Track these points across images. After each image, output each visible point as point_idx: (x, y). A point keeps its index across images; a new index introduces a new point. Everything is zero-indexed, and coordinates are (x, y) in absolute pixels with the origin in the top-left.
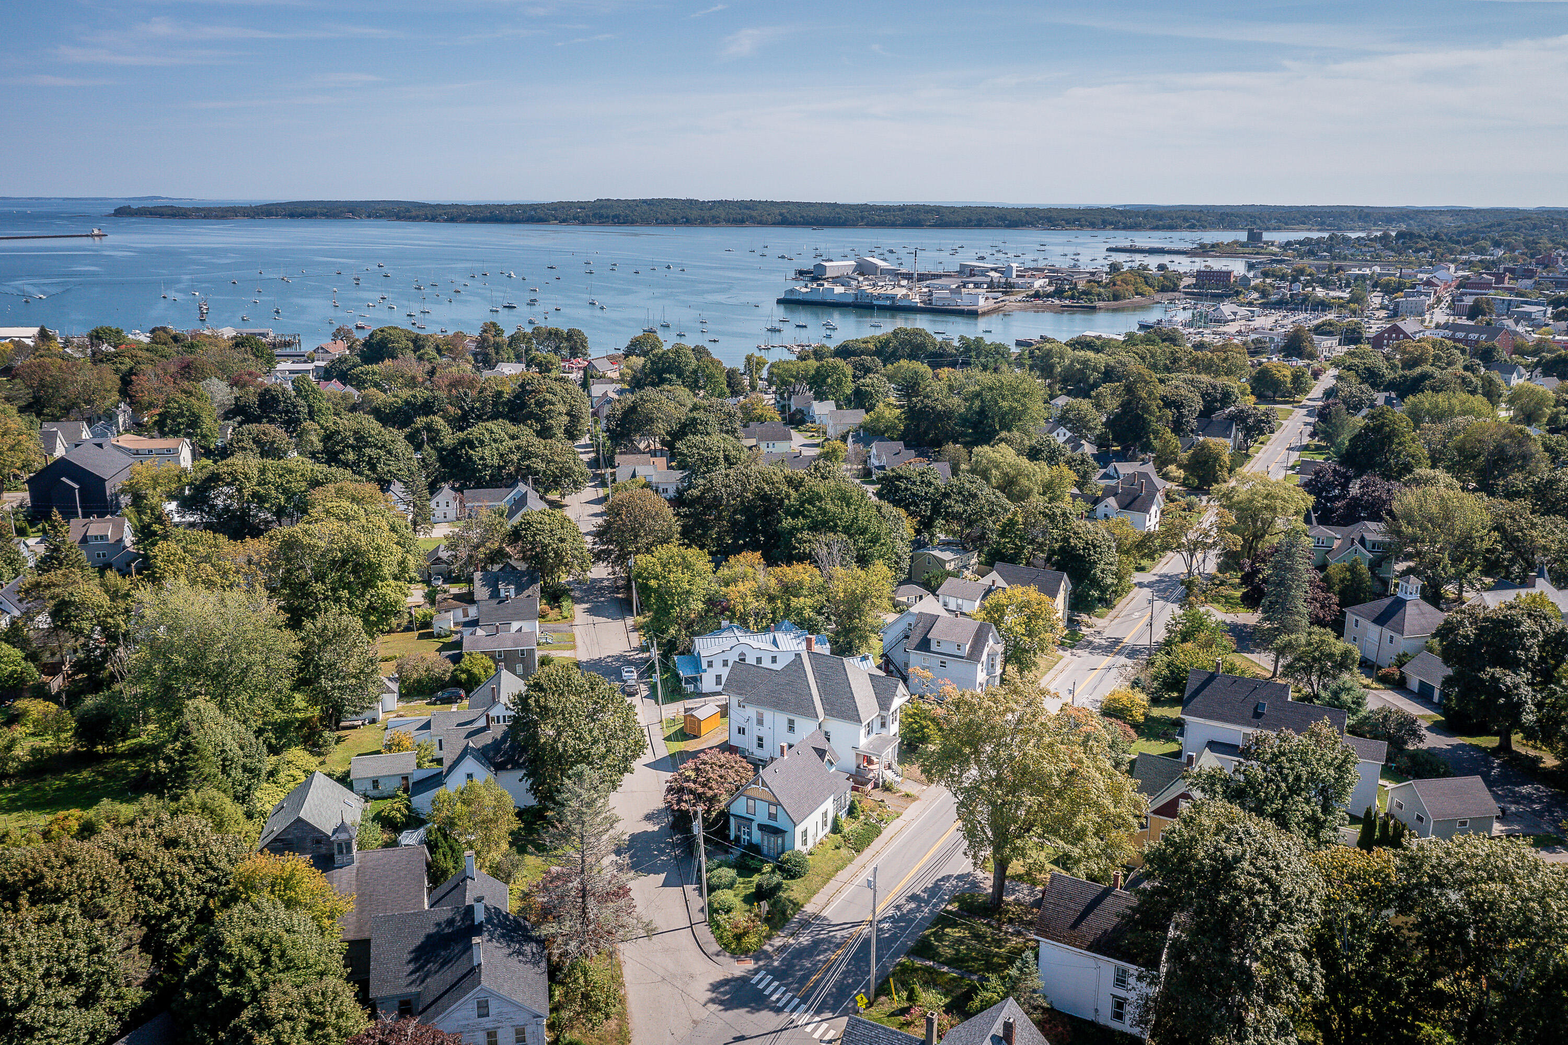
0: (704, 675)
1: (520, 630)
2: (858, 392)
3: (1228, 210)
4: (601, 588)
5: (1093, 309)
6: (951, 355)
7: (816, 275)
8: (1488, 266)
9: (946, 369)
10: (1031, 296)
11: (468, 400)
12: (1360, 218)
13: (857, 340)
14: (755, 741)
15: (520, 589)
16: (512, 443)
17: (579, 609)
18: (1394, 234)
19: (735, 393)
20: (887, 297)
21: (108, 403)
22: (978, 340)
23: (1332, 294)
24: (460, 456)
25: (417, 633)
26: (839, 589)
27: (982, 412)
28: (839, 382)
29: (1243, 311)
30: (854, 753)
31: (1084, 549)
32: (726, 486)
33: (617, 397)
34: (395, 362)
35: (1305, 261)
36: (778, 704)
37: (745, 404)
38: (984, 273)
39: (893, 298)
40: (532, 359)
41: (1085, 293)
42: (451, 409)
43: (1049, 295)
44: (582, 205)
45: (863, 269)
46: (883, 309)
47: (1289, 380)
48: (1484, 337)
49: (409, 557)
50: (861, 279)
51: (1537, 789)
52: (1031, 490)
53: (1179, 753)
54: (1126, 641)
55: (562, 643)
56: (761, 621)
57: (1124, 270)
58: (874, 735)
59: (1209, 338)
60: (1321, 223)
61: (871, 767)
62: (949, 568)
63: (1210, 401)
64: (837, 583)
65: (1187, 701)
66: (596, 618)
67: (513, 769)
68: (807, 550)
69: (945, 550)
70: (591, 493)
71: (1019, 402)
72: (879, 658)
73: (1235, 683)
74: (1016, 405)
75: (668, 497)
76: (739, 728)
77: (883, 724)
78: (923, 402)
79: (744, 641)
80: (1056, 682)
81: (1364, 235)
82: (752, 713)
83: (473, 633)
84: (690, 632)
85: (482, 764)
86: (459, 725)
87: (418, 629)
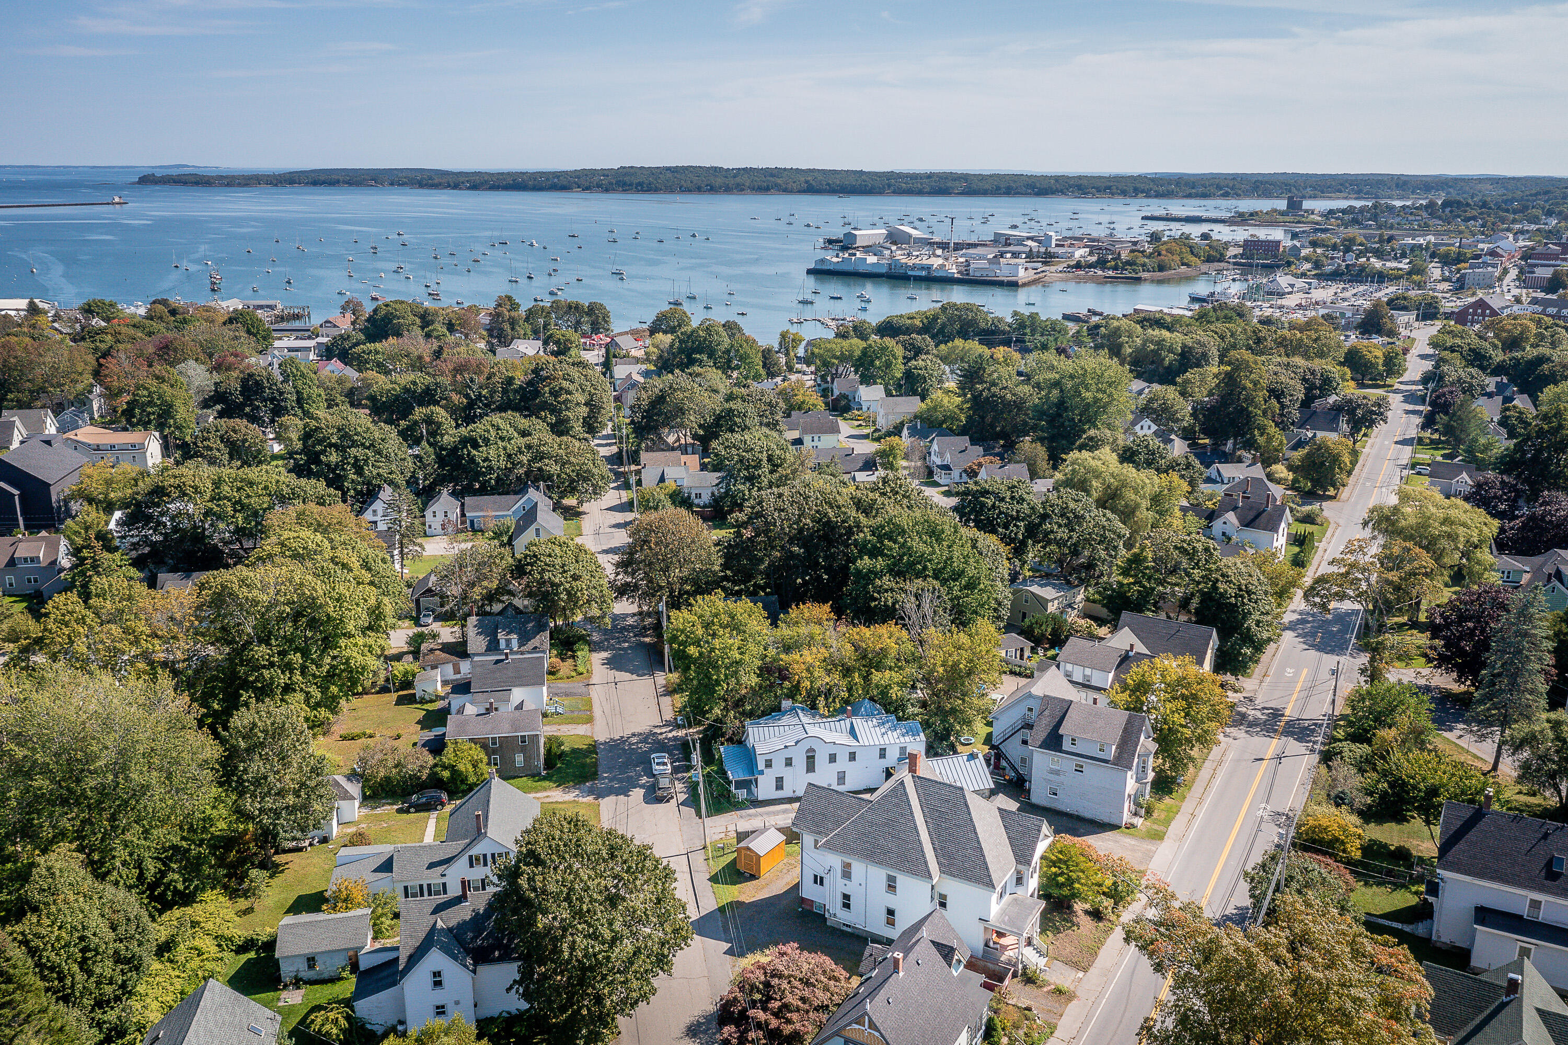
0: (760, 778)
1: (520, 707)
2: (908, 375)
4: (624, 629)
5: (1138, 280)
6: (1004, 332)
7: (845, 244)
8: (1551, 234)
9: (1001, 348)
10: (1072, 267)
11: (475, 387)
12: (1397, 186)
13: (901, 316)
14: (839, 900)
15: (524, 638)
16: (522, 441)
17: (598, 657)
18: (1439, 202)
19: (771, 375)
20: (923, 268)
21: (80, 387)
22: (1033, 316)
23: (1389, 264)
24: (462, 457)
25: (394, 696)
26: (936, 660)
27: (1061, 405)
28: (888, 365)
29: (1300, 283)
30: (981, 926)
31: (1236, 596)
32: (780, 510)
33: (642, 380)
34: (400, 341)
35: (1350, 229)
37: (785, 389)
38: (1020, 241)
39: (928, 268)
40: (551, 336)
41: (1128, 263)
42: (455, 398)
43: (1091, 266)
44: (605, 173)
45: (895, 238)
46: (918, 279)
47: (1381, 361)
49: (386, 600)
50: (894, 248)
52: (1137, 506)
53: (1423, 912)
54: (1287, 713)
55: (575, 714)
56: (834, 701)
57: (1165, 239)
58: (1007, 897)
59: (1268, 312)
60: (1359, 192)
61: (1003, 941)
62: (1052, 608)
63: (1309, 389)
64: (933, 653)
65: (1444, 849)
66: (618, 674)
67: (500, 960)
68: (890, 603)
69: (1046, 585)
70: (612, 497)
71: (1105, 392)
72: (986, 749)
73: (1513, 825)
74: (1100, 395)
75: (702, 504)
76: (816, 877)
77: (1019, 881)
78: (989, 390)
79: (813, 731)
80: (1217, 782)
81: (1409, 203)
82: (835, 861)
83: (461, 711)
84: (740, 713)
85: (455, 958)
86: (431, 866)
87: (397, 691)
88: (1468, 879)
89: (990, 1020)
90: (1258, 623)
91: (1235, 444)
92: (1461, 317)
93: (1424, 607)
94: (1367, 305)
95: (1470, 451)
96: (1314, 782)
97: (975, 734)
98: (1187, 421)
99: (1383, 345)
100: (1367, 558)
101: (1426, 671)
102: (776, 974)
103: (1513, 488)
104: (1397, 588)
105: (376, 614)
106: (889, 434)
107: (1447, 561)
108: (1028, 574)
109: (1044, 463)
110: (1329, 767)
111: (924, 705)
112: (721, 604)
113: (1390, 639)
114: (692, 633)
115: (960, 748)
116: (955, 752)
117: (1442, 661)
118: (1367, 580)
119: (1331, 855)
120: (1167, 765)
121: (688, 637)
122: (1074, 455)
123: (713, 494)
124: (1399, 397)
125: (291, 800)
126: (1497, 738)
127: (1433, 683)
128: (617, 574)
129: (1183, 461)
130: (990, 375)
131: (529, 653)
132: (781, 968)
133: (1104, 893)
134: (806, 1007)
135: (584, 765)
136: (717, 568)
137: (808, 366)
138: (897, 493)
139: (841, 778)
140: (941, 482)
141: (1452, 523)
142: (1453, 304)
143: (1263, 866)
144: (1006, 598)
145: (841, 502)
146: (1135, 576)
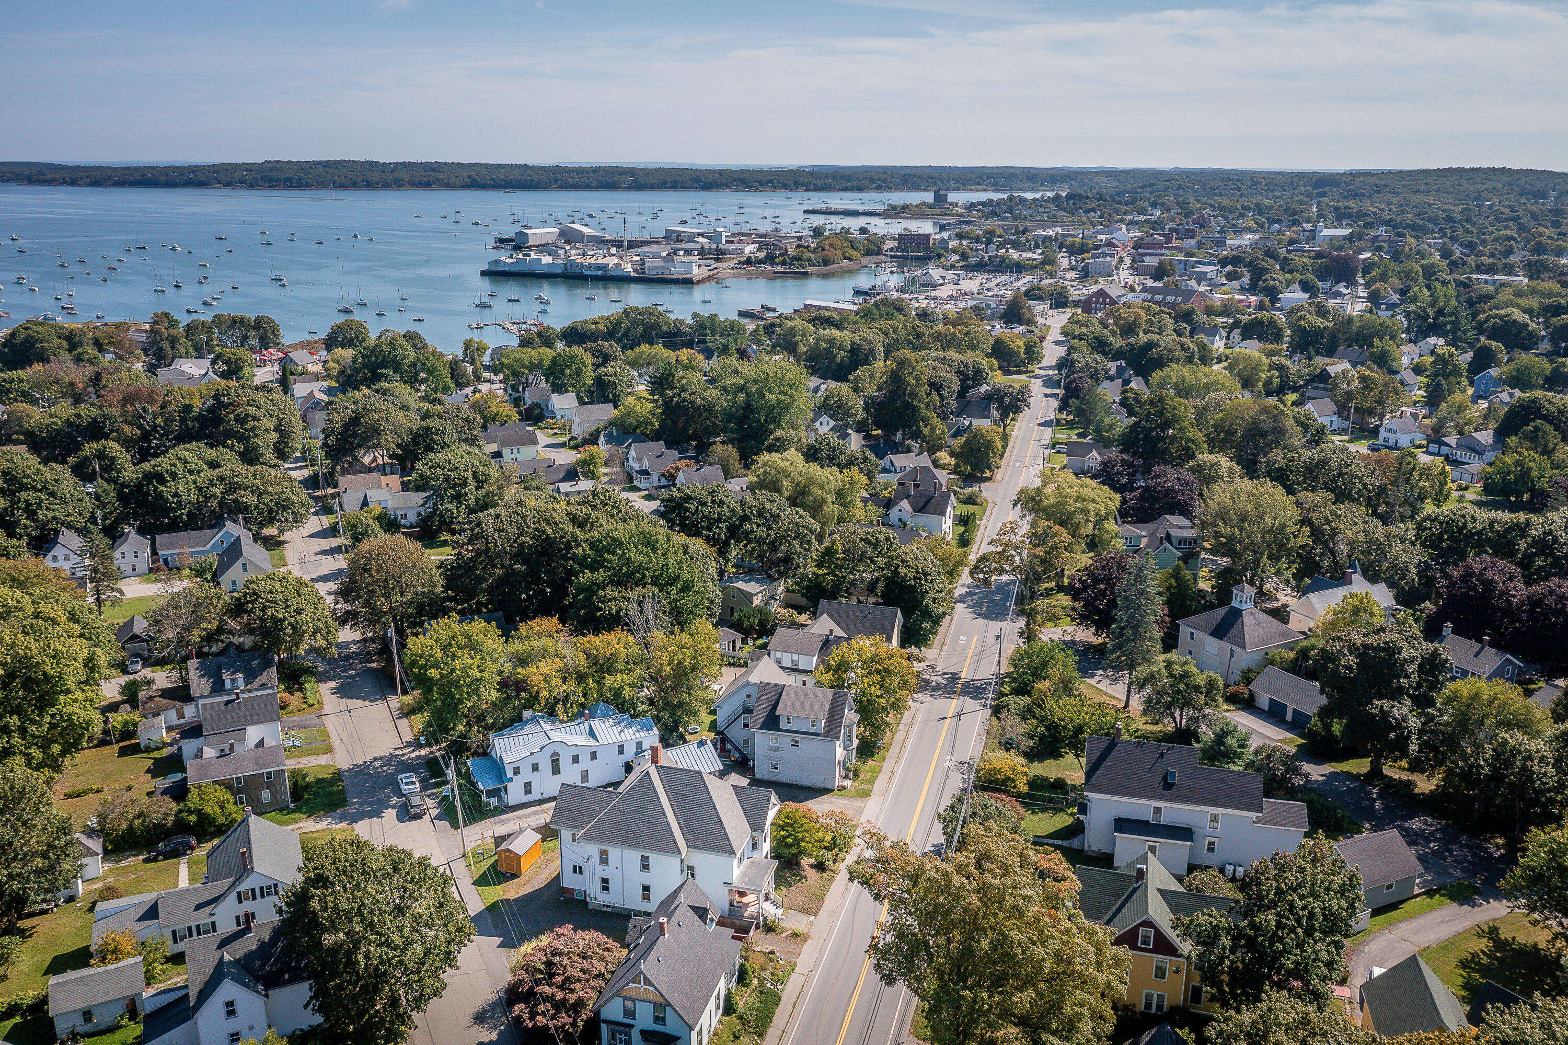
0: (510, 785)
1: (260, 744)
2: (599, 381)
3: (909, 172)
4: (348, 657)
5: (806, 274)
6: (686, 334)
7: (518, 244)
8: (1156, 225)
9: (685, 350)
10: (743, 263)
11: (149, 417)
12: (1028, 178)
13: (586, 321)
14: (599, 884)
15: (250, 676)
16: (212, 474)
17: (326, 688)
18: (1064, 194)
19: (461, 386)
20: (599, 267)
22: (713, 318)
23: (1025, 255)
24: (148, 494)
25: (116, 748)
26: (663, 661)
27: (748, 407)
28: (578, 373)
29: (950, 275)
30: (726, 889)
31: (915, 578)
32: (500, 531)
33: (325, 398)
34: (47, 366)
35: (990, 221)
36: (627, 839)
37: (477, 402)
38: (691, 238)
39: (604, 267)
40: (218, 354)
41: (795, 258)
42: (128, 429)
43: (760, 262)
44: (248, 167)
45: (569, 236)
46: (595, 278)
47: (1022, 350)
48: (1180, 299)
49: (99, 652)
50: (568, 247)
51: (1425, 822)
52: (824, 500)
53: (1077, 829)
54: (963, 675)
55: (314, 746)
56: (571, 706)
57: (827, 233)
58: (745, 861)
59: (924, 304)
60: (995, 184)
61: (745, 900)
62: (757, 601)
63: (964, 379)
64: (659, 653)
65: (1089, 774)
66: (349, 701)
67: (291, 981)
68: (614, 612)
69: (749, 581)
70: (314, 523)
71: (786, 394)
72: (712, 735)
73: (1138, 749)
74: (782, 397)
75: (408, 524)
76: (575, 867)
77: (755, 846)
78: (679, 395)
79: (555, 736)
80: (910, 741)
81: (1038, 196)
82: (592, 850)
83: (199, 754)
84: (484, 728)
85: (247, 986)
86: (198, 907)
87: (117, 742)
88: (1107, 797)
89: (742, 966)
90: (934, 600)
91: (903, 435)
92: (1087, 305)
93: (1067, 573)
94: (1009, 294)
95: (1098, 431)
96: (988, 733)
97: (700, 723)
98: (861, 415)
99: (1024, 334)
100: (1018, 538)
101: (1070, 629)
102: (556, 953)
103: (1131, 465)
104: (1043, 561)
105: (91, 665)
106: (586, 442)
107: (1082, 531)
108: (731, 570)
109: (736, 463)
110: (999, 719)
111: (651, 702)
112: (456, 627)
113: (1040, 604)
114: (431, 656)
115: (688, 737)
116: (685, 742)
117: (1083, 619)
118: (1020, 555)
119: (1007, 792)
120: (867, 733)
121: (427, 661)
122: (765, 457)
123: (419, 514)
124: (1039, 382)
125: (39, 862)
126: (1127, 680)
127: (1077, 638)
128: (337, 603)
129: (860, 455)
130: (679, 381)
131: (257, 690)
132: (561, 947)
133: (825, 848)
134: (587, 976)
135: (331, 794)
136: (439, 589)
137: (496, 375)
138: (606, 504)
139: (585, 775)
140: (641, 486)
141: (1084, 500)
142: (1079, 292)
143: (953, 807)
144: (717, 596)
145: (558, 519)
146: (828, 567)
